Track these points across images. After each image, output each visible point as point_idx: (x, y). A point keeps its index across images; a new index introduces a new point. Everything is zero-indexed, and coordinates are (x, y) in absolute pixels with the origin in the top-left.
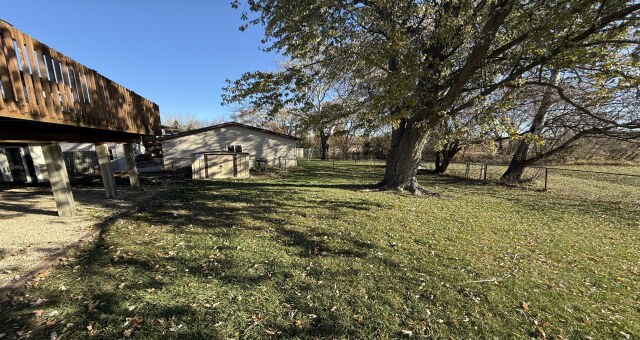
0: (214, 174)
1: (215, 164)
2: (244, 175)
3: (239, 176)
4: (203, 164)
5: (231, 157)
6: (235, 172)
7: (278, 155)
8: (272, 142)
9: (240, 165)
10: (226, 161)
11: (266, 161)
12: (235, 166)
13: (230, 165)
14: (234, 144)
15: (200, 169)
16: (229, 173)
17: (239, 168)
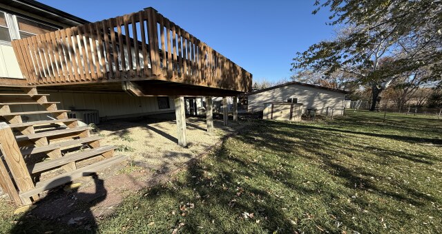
0: (276, 117)
1: (278, 111)
2: (297, 119)
3: (293, 120)
4: (270, 110)
5: (290, 106)
6: (291, 117)
7: (327, 105)
8: (322, 95)
9: (295, 112)
10: (286, 109)
11: (316, 110)
12: (291, 112)
13: (288, 111)
14: (292, 97)
15: (268, 113)
16: (286, 117)
17: (294, 114)
